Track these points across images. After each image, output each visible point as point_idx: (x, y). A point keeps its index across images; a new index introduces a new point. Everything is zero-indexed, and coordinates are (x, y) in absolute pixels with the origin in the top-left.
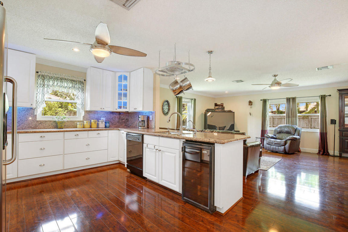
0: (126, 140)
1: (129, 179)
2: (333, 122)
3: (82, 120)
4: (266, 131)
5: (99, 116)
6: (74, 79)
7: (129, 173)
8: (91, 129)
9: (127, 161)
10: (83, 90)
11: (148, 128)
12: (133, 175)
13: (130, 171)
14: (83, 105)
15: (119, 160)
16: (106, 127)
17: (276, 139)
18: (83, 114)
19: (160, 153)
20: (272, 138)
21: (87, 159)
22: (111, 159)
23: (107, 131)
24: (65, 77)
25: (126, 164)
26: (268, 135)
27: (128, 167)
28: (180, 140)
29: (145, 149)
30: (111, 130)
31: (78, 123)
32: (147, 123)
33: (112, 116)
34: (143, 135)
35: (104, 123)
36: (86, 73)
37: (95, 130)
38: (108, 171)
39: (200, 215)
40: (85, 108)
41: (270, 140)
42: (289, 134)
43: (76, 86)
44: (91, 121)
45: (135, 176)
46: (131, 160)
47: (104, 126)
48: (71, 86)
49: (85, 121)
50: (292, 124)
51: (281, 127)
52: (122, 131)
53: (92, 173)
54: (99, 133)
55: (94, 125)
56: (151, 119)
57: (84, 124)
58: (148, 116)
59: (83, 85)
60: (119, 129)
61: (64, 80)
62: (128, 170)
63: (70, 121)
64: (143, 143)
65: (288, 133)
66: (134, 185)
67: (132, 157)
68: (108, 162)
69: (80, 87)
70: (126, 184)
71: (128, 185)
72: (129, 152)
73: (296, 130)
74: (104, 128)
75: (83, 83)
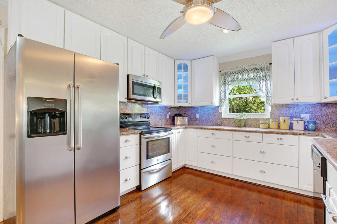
3: (269, 118)
5: (297, 111)
10: (269, 77)
16: (305, 130)
18: (268, 109)
24: (246, 68)
30: (305, 135)
31: (261, 122)
35: (302, 123)
36: (271, 54)
47: (302, 128)
57: (269, 123)
59: (267, 71)
61: (245, 71)
68: (299, 189)
69: (264, 74)
74: (303, 132)
75: (268, 68)
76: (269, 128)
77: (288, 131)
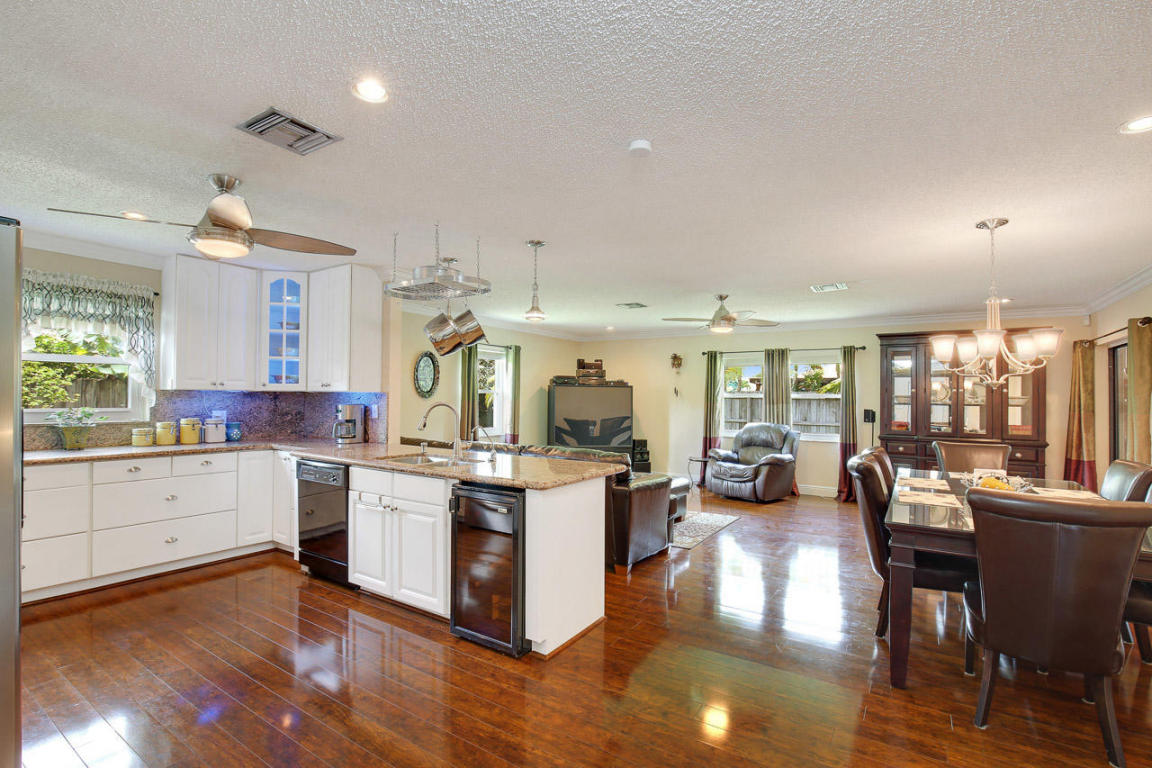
0: (296, 480)
1: (305, 592)
2: (869, 416)
3: (148, 420)
4: (716, 439)
5: (206, 405)
6: (120, 291)
7: (307, 578)
8: (179, 447)
9: (302, 543)
10: (152, 324)
11: (366, 440)
12: (318, 583)
13: (310, 570)
14: (152, 373)
15: (273, 542)
16: (229, 440)
17: (737, 461)
18: (151, 400)
19: (395, 515)
20: (727, 459)
21: (167, 542)
22: (248, 538)
23: (235, 453)
24: (89, 286)
25: (297, 550)
26: (717, 453)
27: (303, 558)
28: (446, 483)
29: (354, 507)
30: (248, 449)
31: (135, 431)
32: (363, 429)
33: (250, 405)
34: (347, 467)
35: (223, 428)
36: (160, 272)
37: (194, 453)
38: (240, 576)
39: (490, 662)
40: (157, 381)
41: (720, 466)
42: (770, 450)
43: (125, 313)
44: (178, 421)
45: (326, 584)
46: (313, 540)
47: (224, 439)
48: (108, 312)
49: (158, 424)
50: (778, 423)
51: (750, 430)
52: (284, 454)
53: (187, 583)
54: (207, 462)
55: (190, 436)
56: (375, 415)
57: (155, 433)
58: (366, 407)
59: (149, 310)
60: (275, 446)
61: (84, 293)
62: (305, 568)
63: (107, 425)
64: (348, 489)
65: (767, 445)
66: (323, 609)
67: (316, 530)
68: (237, 548)
69: (141, 314)
70: (297, 608)
71: (303, 611)
72: (305, 514)
73: (785, 438)
74: (224, 446)
75: (150, 302)
76: (155, 443)
77: (197, 447)
